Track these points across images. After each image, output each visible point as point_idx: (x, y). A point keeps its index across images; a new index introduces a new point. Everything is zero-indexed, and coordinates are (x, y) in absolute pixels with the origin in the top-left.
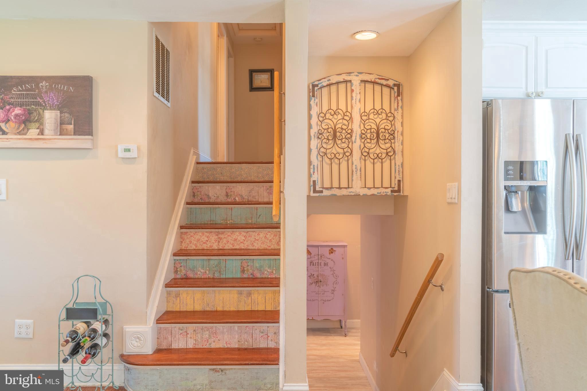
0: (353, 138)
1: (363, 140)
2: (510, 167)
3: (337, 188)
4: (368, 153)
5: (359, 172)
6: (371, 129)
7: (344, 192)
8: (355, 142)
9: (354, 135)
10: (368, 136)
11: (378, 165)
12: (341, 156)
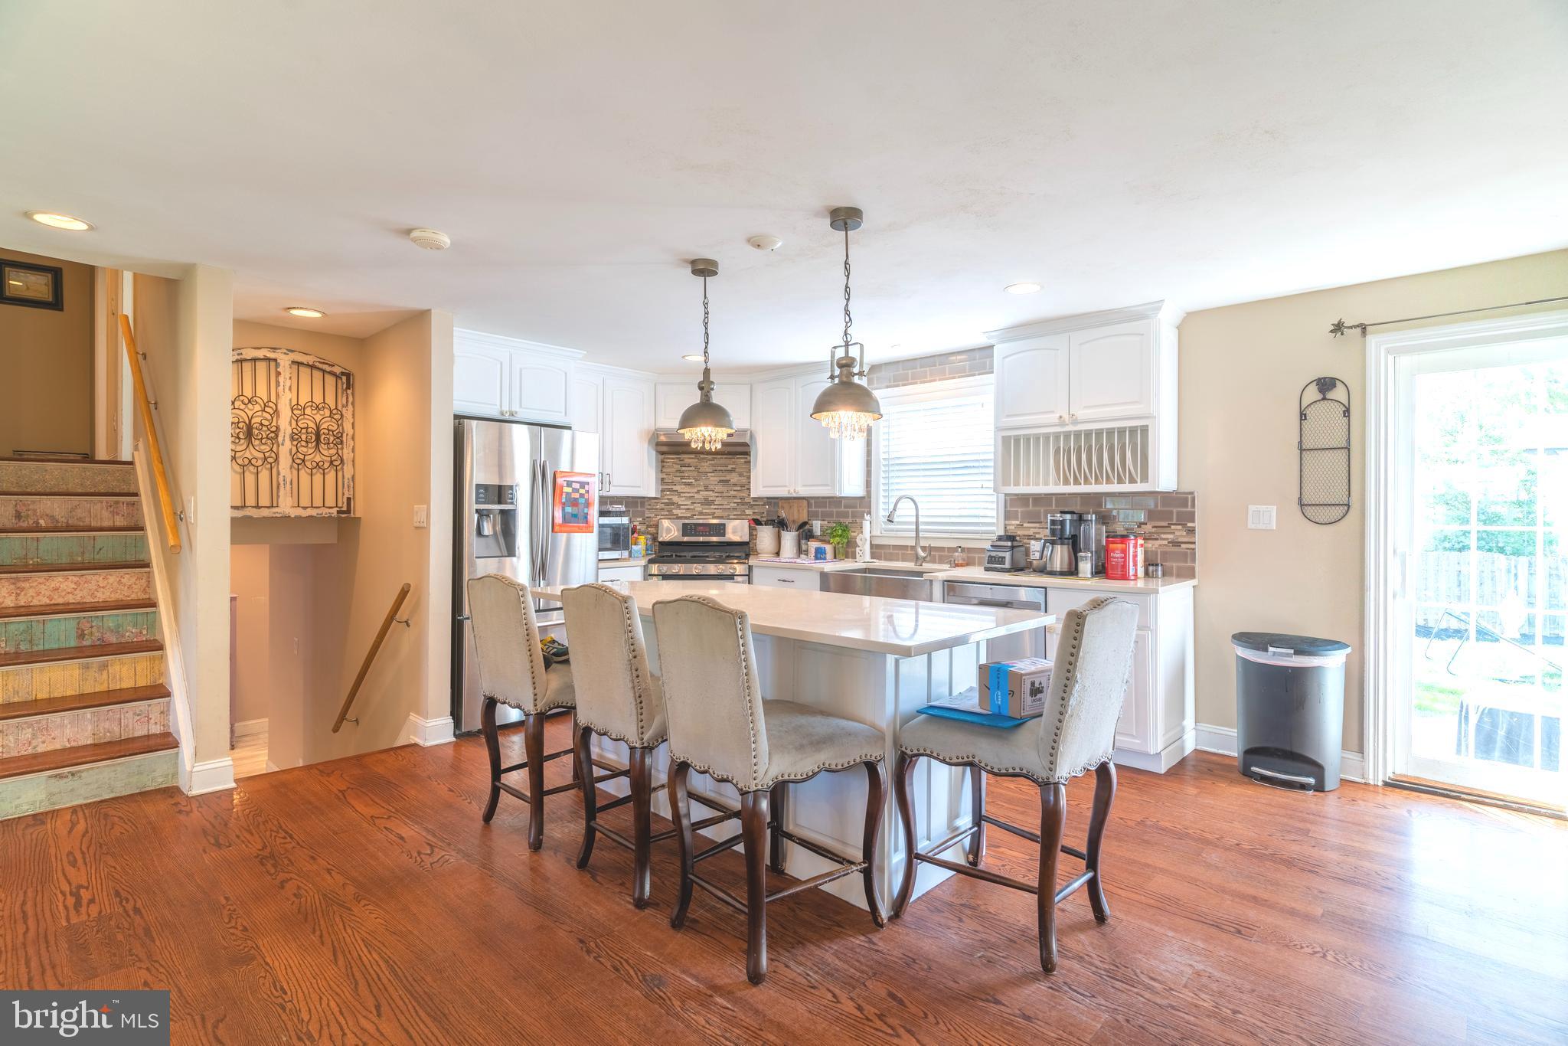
0: (280, 439)
1: (295, 443)
2: (482, 491)
3: (253, 507)
4: (303, 461)
5: (288, 486)
6: (307, 428)
7: (265, 513)
8: (283, 444)
9: (281, 435)
10: (304, 437)
11: (318, 478)
12: (260, 462)
